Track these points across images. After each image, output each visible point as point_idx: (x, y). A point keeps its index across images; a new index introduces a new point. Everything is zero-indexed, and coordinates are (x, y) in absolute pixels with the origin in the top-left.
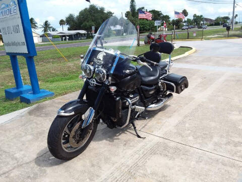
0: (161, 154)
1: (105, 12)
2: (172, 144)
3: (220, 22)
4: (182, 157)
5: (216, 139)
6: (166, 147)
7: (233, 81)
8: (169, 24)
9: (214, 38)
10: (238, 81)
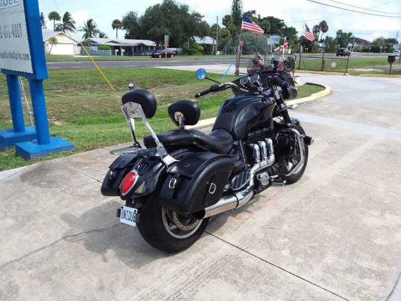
0: (226, 279)
1: (190, 12)
2: (251, 261)
3: (381, 47)
4: (263, 287)
5: (330, 259)
6: (238, 266)
7: (382, 152)
8: (296, 43)
9: (367, 73)
10: (391, 153)
